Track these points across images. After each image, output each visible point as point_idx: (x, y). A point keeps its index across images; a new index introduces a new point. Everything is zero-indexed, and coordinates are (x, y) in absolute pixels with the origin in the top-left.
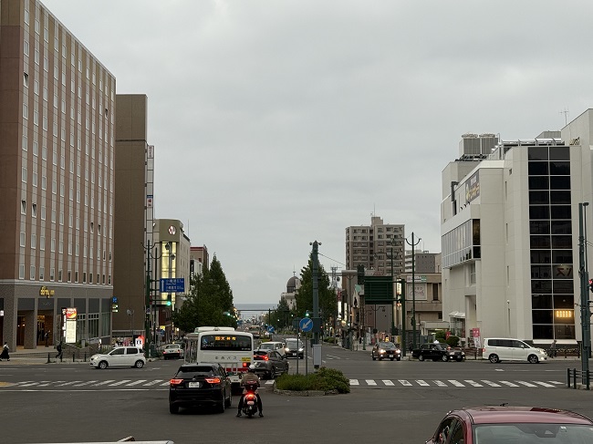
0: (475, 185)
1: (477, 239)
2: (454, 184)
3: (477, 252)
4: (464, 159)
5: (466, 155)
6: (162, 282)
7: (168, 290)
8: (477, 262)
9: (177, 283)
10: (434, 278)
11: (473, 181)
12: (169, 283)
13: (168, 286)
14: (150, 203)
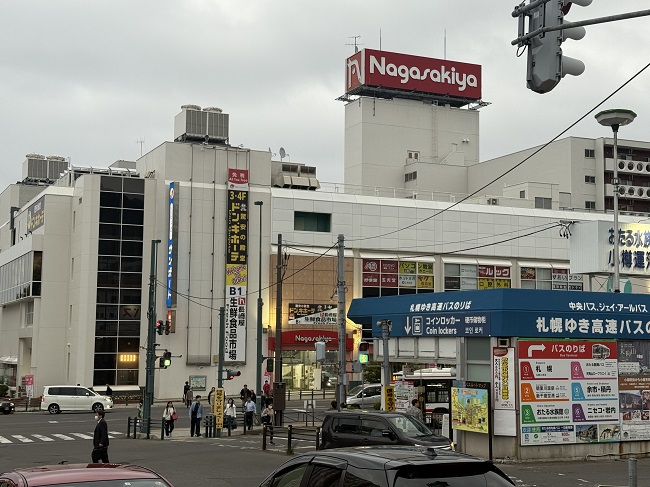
0: (40, 212)
1: (37, 274)
2: (14, 209)
3: (37, 289)
4: (27, 182)
5: (30, 178)
8: (36, 301)
11: (37, 208)
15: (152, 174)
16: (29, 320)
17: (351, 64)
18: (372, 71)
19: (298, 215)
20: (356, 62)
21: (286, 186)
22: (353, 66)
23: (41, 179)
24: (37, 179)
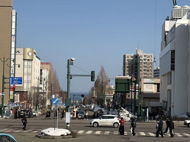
1: (173, 61)
5: (174, 17)
6: (11, 79)
7: (14, 83)
8: (173, 72)
9: (18, 79)
10: (158, 81)
11: (173, 30)
12: (14, 79)
13: (14, 81)
14: (13, 39)
23: (179, 17)
24: (177, 17)
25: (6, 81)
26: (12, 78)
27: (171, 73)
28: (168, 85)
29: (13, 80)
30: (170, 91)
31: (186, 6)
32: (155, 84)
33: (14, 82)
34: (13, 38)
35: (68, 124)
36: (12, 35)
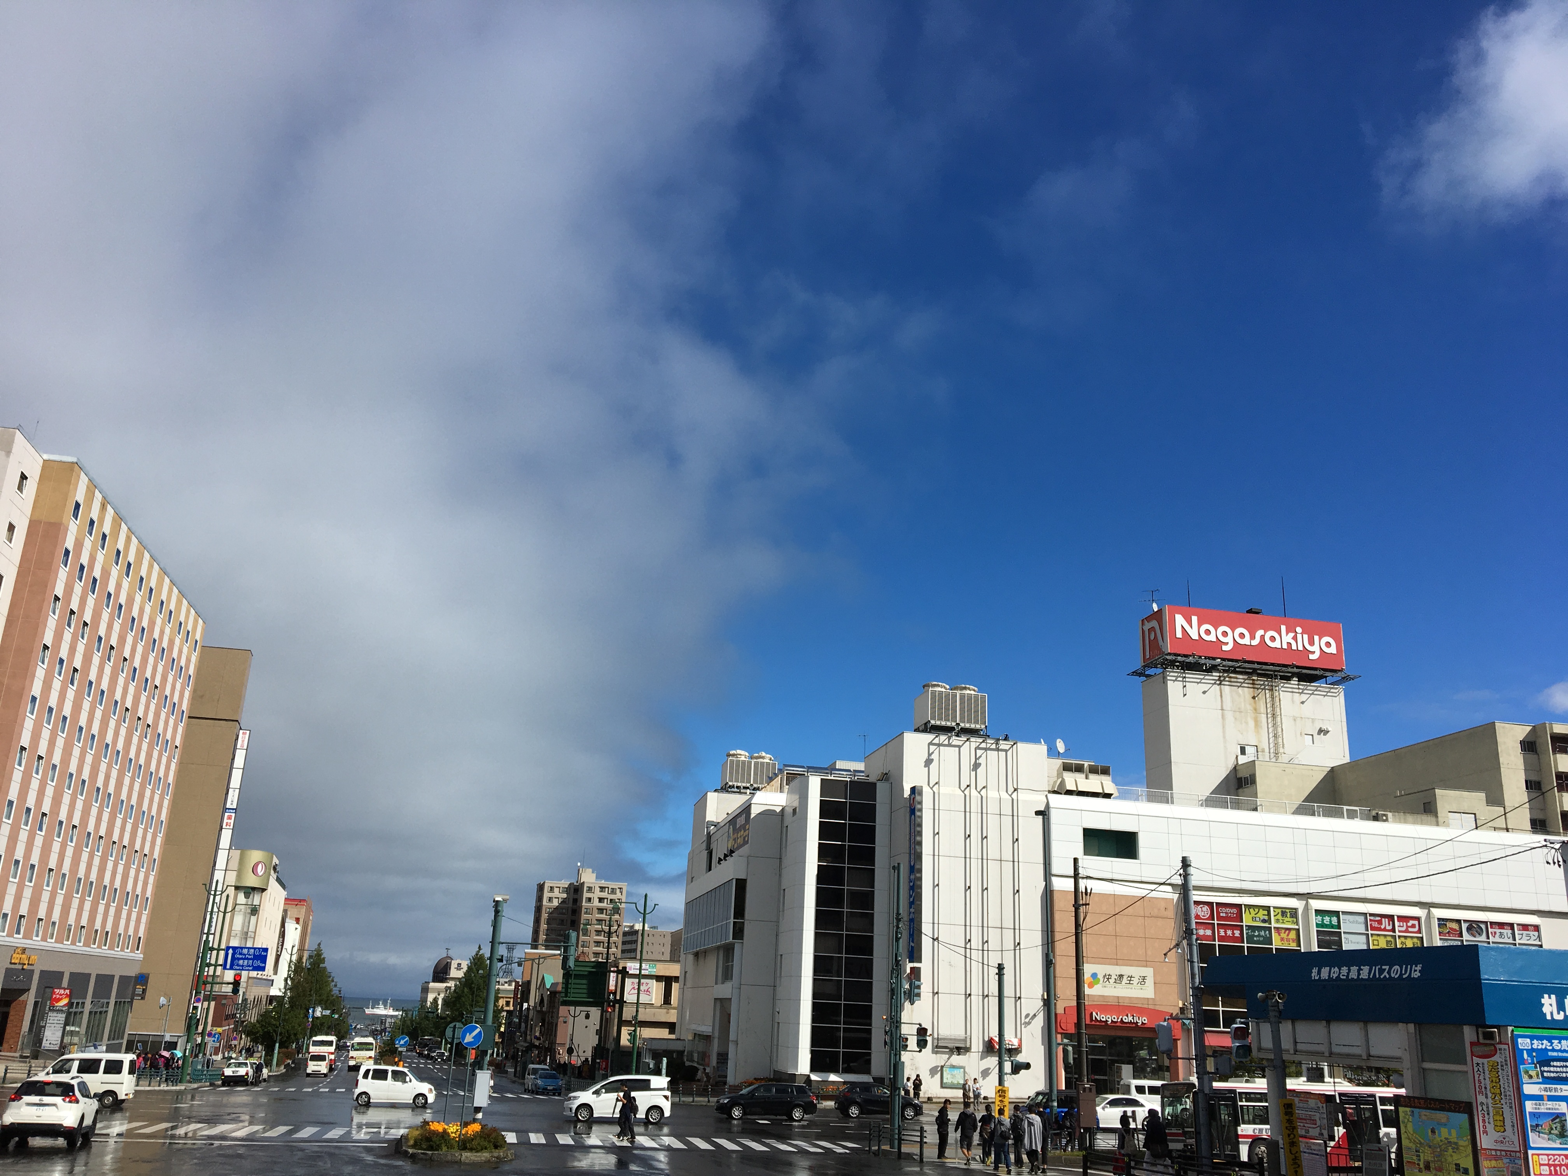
0: (743, 828)
1: (740, 910)
2: (710, 823)
3: (739, 932)
5: (730, 783)
6: (231, 951)
7: (238, 965)
8: (737, 947)
9: (254, 955)
10: (674, 970)
11: (741, 821)
12: (241, 954)
13: (239, 959)
14: (229, 821)
15: (885, 777)
16: (727, 975)
17: (1148, 626)
18: (1179, 634)
19: (1089, 834)
20: (1154, 623)
21: (1069, 792)
22: (1152, 629)
23: (744, 785)
24: (739, 784)
25: (212, 958)
26: (234, 948)
27: (728, 951)
28: (716, 984)
29: (237, 956)
30: (723, 1004)
31: (764, 754)
32: (659, 978)
33: (241, 962)
34: (229, 818)
35: (478, 1110)
36: (225, 809)
